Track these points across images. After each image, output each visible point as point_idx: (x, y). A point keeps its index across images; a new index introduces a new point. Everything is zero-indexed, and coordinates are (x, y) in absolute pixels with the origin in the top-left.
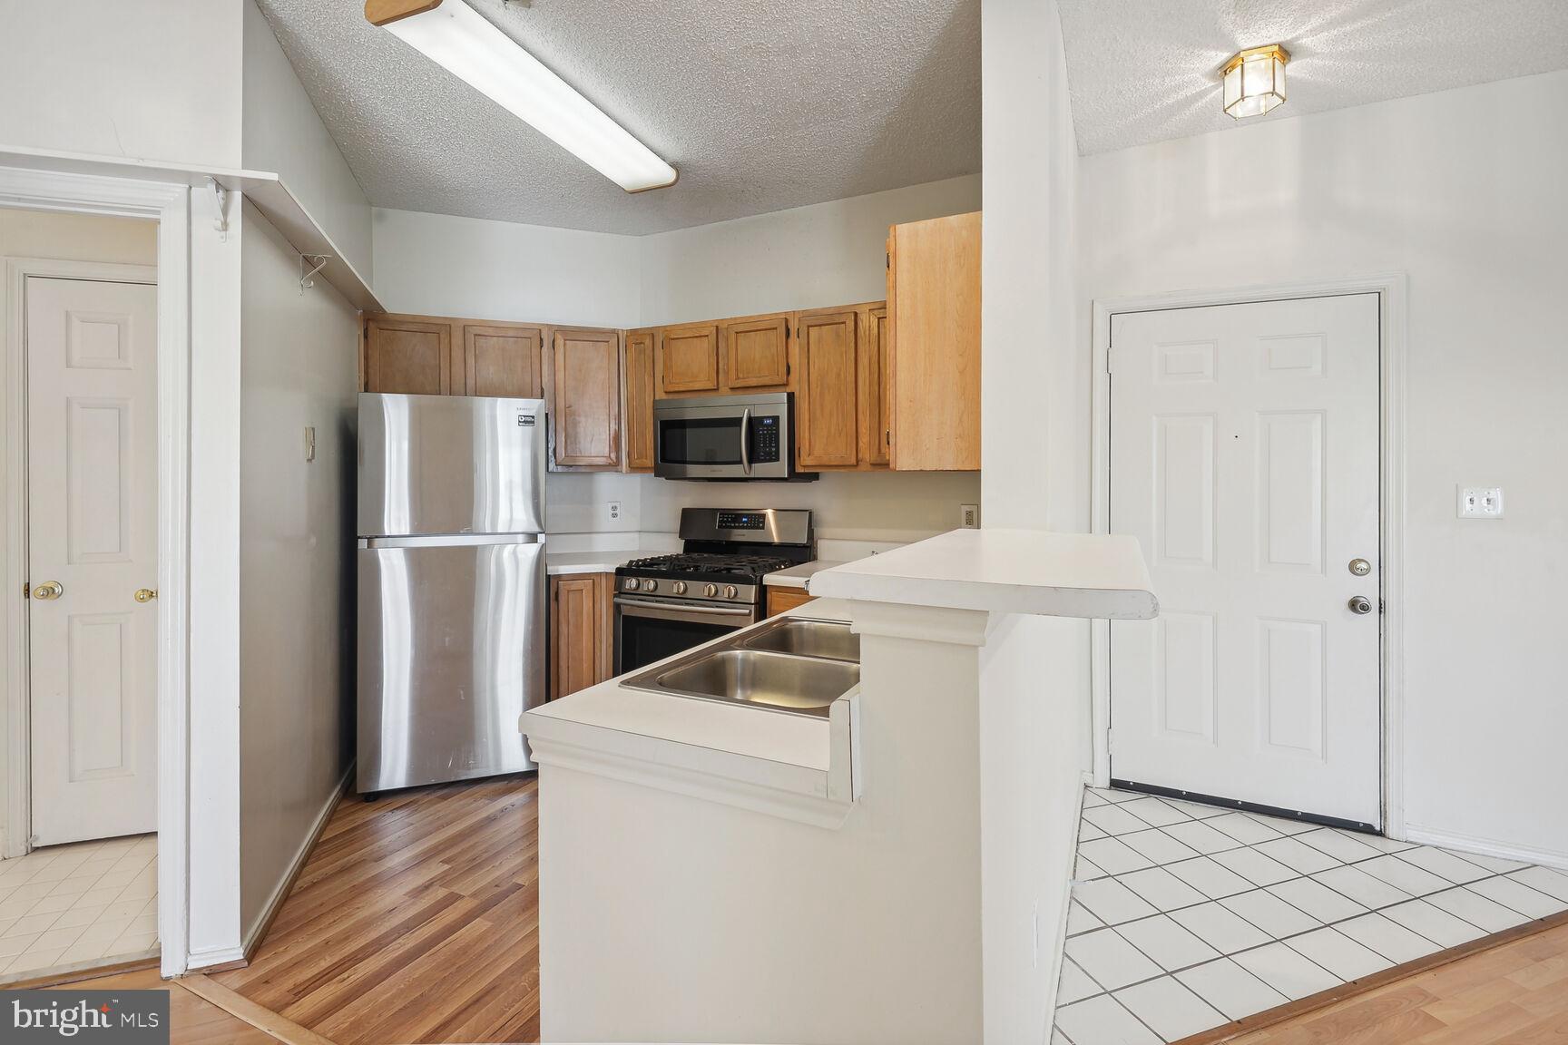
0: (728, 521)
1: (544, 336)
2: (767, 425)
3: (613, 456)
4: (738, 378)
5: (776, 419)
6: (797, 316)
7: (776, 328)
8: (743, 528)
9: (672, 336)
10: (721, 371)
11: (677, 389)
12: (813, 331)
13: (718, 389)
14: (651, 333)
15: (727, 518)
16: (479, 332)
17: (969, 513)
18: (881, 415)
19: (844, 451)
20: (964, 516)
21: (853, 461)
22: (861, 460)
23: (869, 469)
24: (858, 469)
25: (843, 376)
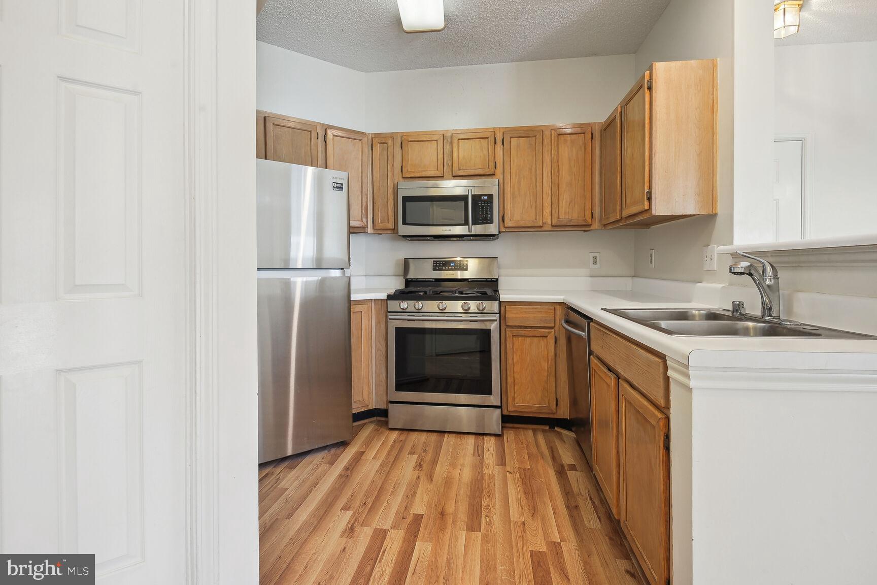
0: (440, 266)
1: (319, 131)
2: (484, 201)
3: (364, 220)
4: (459, 169)
5: (491, 196)
6: (502, 131)
7: (487, 138)
8: (452, 270)
9: (410, 139)
10: (445, 164)
11: (413, 176)
12: (514, 141)
13: (443, 177)
14: (392, 136)
15: (440, 264)
16: (276, 123)
17: (595, 258)
18: (559, 195)
19: (534, 218)
20: (591, 260)
21: (541, 224)
22: (545, 223)
23: (550, 229)
24: (543, 229)
25: (533, 170)
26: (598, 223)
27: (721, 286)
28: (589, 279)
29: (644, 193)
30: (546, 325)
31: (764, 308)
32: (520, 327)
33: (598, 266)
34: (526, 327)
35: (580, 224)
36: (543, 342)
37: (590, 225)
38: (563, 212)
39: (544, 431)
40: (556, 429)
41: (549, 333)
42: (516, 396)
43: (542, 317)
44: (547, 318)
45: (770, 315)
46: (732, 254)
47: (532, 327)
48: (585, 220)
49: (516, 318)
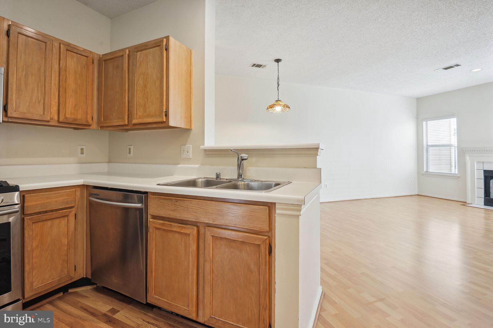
6: (7, 22)
12: (22, 38)
17: (82, 149)
18: (67, 98)
19: (42, 113)
20: (79, 151)
21: (49, 119)
22: (52, 119)
23: (57, 124)
24: (50, 124)
25: (42, 70)
26: (96, 125)
27: (199, 166)
28: (79, 165)
29: (162, 111)
30: (67, 206)
31: (239, 174)
32: (40, 213)
33: (84, 155)
34: (46, 212)
35: (83, 123)
36: (64, 221)
37: (90, 125)
38: (70, 113)
39: (59, 298)
40: (70, 291)
41: (70, 212)
42: (34, 280)
43: (64, 199)
44: (68, 200)
45: (241, 178)
46: (205, 150)
47: (52, 211)
48: (87, 121)
49: (36, 205)
